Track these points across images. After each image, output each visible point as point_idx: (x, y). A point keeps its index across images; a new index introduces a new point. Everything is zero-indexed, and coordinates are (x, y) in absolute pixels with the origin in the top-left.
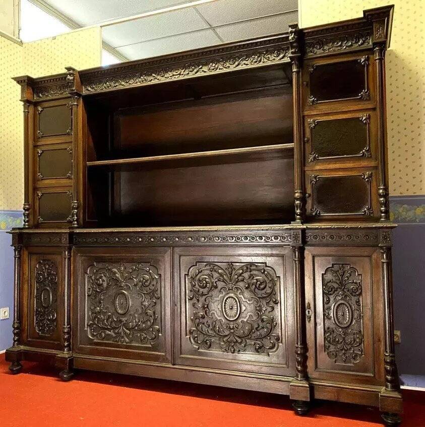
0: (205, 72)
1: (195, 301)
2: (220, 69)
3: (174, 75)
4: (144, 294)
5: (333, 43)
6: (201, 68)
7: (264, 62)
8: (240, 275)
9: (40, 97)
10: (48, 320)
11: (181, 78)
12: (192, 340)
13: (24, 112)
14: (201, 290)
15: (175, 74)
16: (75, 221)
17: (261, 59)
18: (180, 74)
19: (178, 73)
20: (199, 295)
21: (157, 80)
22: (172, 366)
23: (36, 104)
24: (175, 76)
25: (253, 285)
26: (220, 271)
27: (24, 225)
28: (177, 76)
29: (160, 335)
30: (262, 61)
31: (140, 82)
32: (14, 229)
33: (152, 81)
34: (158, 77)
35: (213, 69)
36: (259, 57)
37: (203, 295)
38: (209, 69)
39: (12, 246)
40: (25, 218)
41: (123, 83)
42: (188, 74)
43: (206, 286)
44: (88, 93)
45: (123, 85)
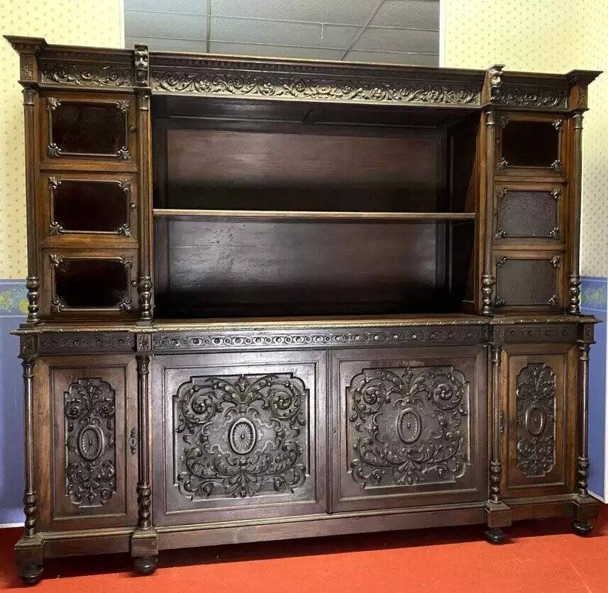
0: (367, 98)
1: (359, 422)
2: (389, 99)
3: (318, 93)
4: (281, 419)
5: (528, 96)
6: (361, 92)
7: (447, 102)
8: (420, 383)
9: (55, 80)
10: (98, 480)
11: (330, 100)
12: (356, 476)
13: (26, 105)
14: (368, 406)
15: (320, 91)
16: (145, 310)
17: (443, 98)
18: (328, 94)
19: (327, 92)
20: (365, 414)
21: (290, 96)
22: (328, 516)
23: (43, 92)
24: (320, 96)
25: (436, 395)
26: (394, 380)
27: (31, 317)
28: (324, 96)
29: (307, 475)
30: (445, 99)
31: (261, 92)
32: (22, 326)
33: (283, 95)
34: (294, 91)
35: (378, 97)
36: (440, 94)
37: (371, 413)
38: (374, 96)
39: (19, 357)
40: (31, 303)
41: (231, 88)
42: (341, 96)
43: (376, 400)
44: (161, 92)
45: (231, 91)
